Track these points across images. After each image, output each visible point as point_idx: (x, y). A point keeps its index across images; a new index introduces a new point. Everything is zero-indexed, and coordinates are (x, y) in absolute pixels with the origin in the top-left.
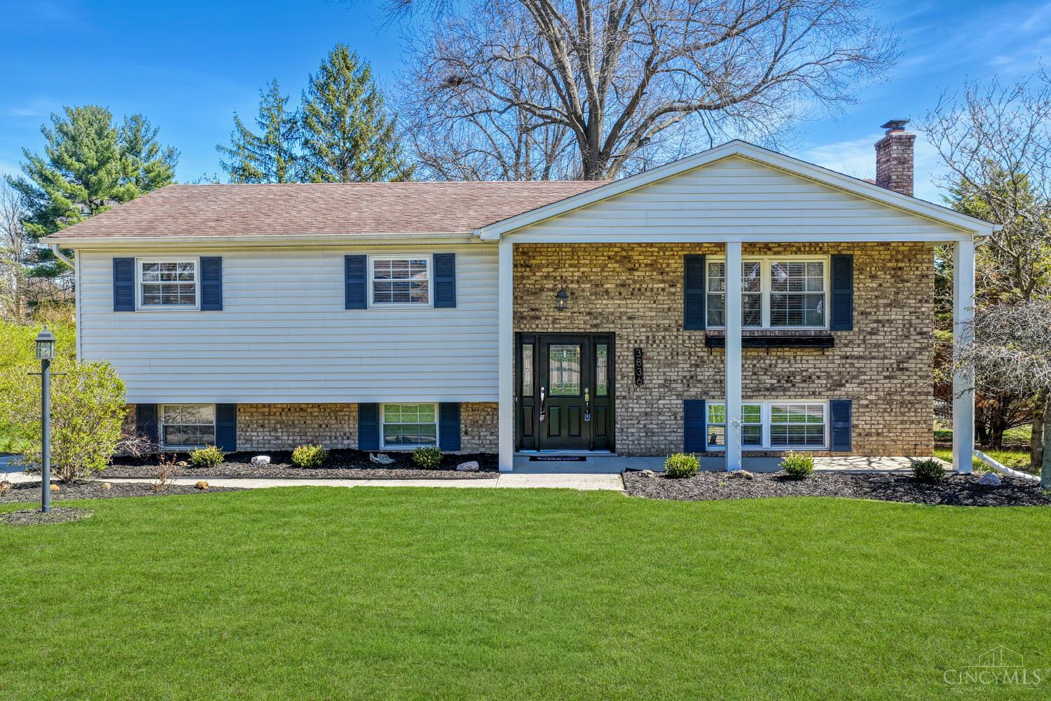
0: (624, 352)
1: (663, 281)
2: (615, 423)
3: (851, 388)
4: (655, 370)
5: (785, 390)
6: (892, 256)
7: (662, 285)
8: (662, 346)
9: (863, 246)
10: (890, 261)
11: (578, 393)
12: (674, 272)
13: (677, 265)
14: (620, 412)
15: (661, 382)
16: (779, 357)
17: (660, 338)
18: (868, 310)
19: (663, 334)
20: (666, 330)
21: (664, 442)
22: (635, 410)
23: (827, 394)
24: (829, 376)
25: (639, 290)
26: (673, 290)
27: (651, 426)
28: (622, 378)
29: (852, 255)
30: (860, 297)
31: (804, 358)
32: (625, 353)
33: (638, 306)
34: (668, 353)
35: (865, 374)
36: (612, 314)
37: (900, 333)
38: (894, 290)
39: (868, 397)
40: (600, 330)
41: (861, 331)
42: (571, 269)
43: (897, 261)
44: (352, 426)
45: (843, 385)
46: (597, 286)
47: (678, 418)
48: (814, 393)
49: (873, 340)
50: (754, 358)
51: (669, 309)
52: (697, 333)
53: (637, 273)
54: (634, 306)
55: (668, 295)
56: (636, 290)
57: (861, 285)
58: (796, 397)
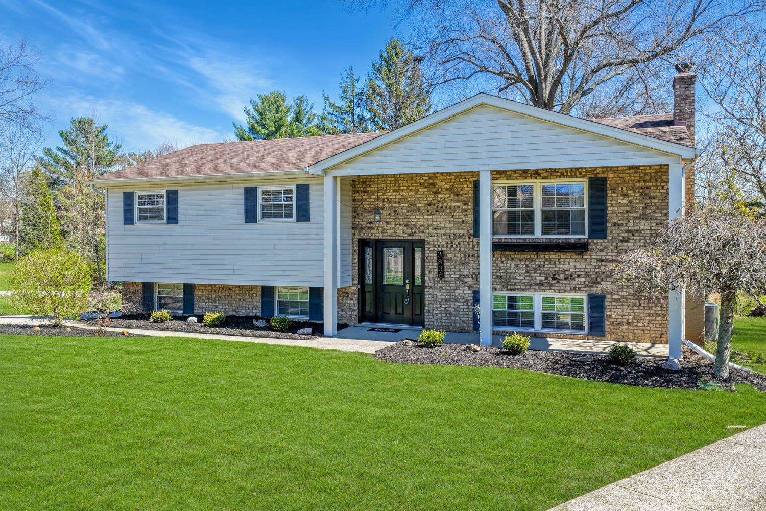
0: (430, 254)
1: (458, 201)
2: (424, 305)
3: (605, 285)
4: (453, 267)
5: (551, 285)
6: (640, 177)
7: (458, 204)
8: (458, 249)
9: (615, 170)
10: (639, 182)
11: (402, 283)
12: (466, 194)
13: (469, 189)
14: (427, 298)
15: (457, 276)
16: (547, 260)
17: (456, 243)
18: (620, 222)
19: (458, 240)
20: (460, 237)
21: (459, 322)
22: (439, 297)
23: (586, 289)
24: (587, 275)
25: (442, 208)
26: (465, 207)
27: (450, 309)
28: (430, 273)
29: (606, 178)
30: (613, 212)
31: (567, 260)
32: (432, 255)
33: (440, 220)
34: (462, 255)
35: (617, 274)
36: (423, 225)
37: (648, 241)
38: (642, 205)
39: (620, 293)
40: (414, 238)
41: (614, 239)
42: (394, 193)
43: (645, 181)
44: (257, 301)
45: (599, 283)
46: (412, 205)
47: (469, 304)
48: (574, 288)
49: (625, 246)
50: (527, 259)
51: (463, 222)
53: (440, 196)
54: (438, 220)
55: (462, 212)
56: (439, 208)
57: (614, 202)
58: (559, 291)
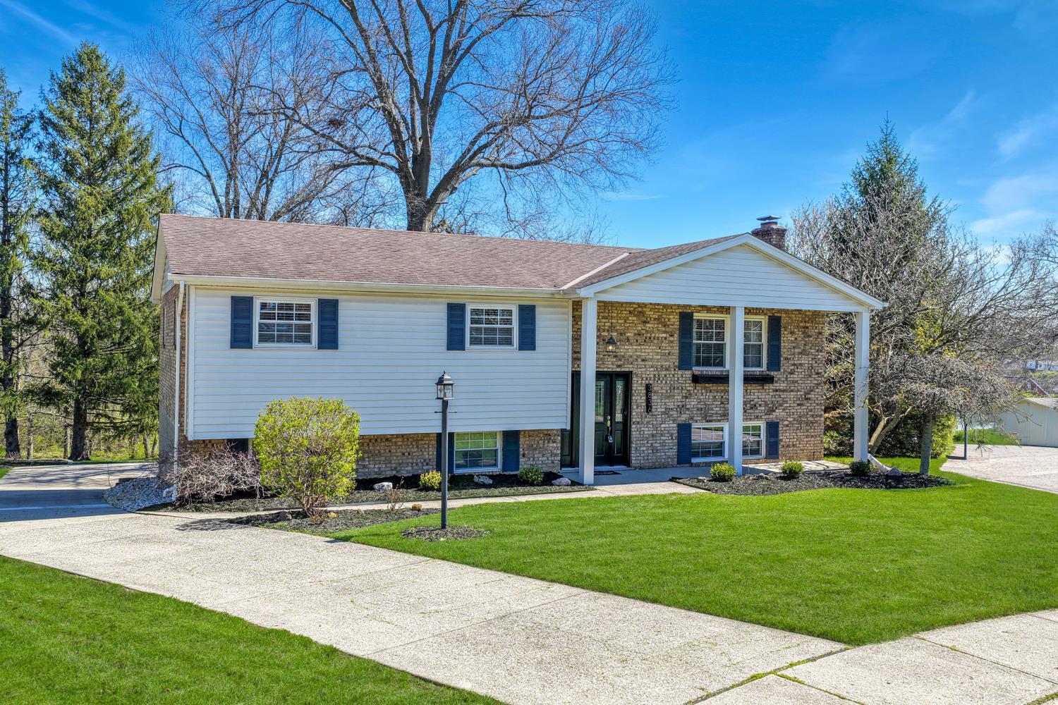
0: (638, 387)
1: (665, 332)
2: (631, 443)
3: (779, 413)
4: (659, 401)
6: (803, 318)
7: (665, 335)
8: (664, 382)
9: (787, 311)
10: (801, 322)
11: (602, 420)
13: (675, 320)
14: (634, 435)
17: (663, 376)
18: (789, 357)
19: (665, 373)
20: (667, 370)
21: (664, 457)
22: (646, 433)
23: (765, 417)
24: (766, 405)
25: (650, 338)
26: (672, 339)
27: (656, 445)
28: (637, 408)
29: (780, 317)
33: (649, 351)
34: (668, 388)
35: (786, 402)
36: (631, 357)
37: (807, 373)
39: (788, 419)
41: (785, 371)
43: (805, 321)
44: (431, 453)
45: (774, 411)
46: (621, 334)
48: (757, 417)
49: (791, 378)
52: (687, 372)
53: (648, 325)
54: (646, 351)
55: (669, 343)
56: (648, 338)
57: (785, 339)
58: (746, 420)
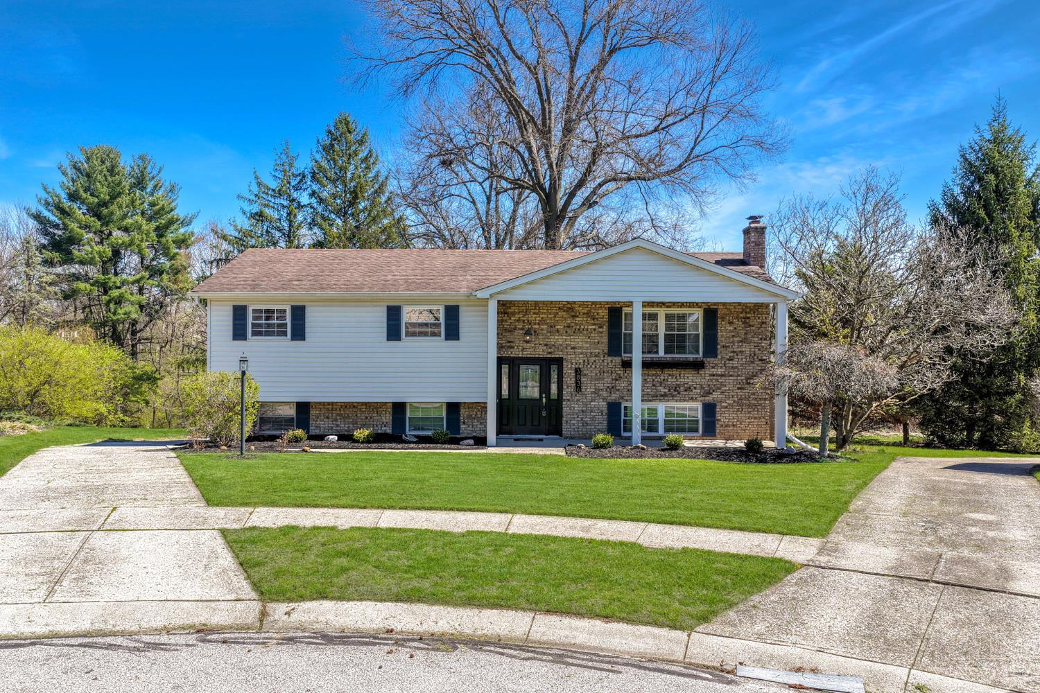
0: (568, 370)
1: (594, 324)
2: (562, 417)
3: (716, 396)
4: (589, 382)
5: (673, 396)
7: (594, 327)
8: (594, 367)
9: (724, 304)
11: (538, 397)
12: (601, 318)
13: (604, 314)
14: (565, 410)
15: (593, 390)
16: (670, 375)
17: (592, 361)
18: (727, 345)
19: (594, 359)
20: (596, 356)
21: (594, 430)
22: (576, 409)
23: (701, 399)
24: (702, 388)
25: (579, 330)
26: (601, 330)
27: (586, 419)
28: (568, 387)
29: (717, 309)
31: (686, 375)
32: (570, 371)
33: (578, 340)
34: (598, 372)
35: (725, 386)
36: (561, 345)
37: (748, 360)
38: (744, 331)
39: (727, 401)
40: (553, 356)
41: (722, 358)
42: (534, 316)
43: (746, 313)
44: (388, 418)
45: (711, 394)
46: (551, 327)
47: (604, 414)
48: (692, 398)
49: (730, 364)
50: (653, 375)
51: (598, 343)
52: (616, 358)
53: (577, 319)
54: (576, 340)
55: (598, 334)
56: (577, 330)
57: (723, 328)
58: (680, 401)
